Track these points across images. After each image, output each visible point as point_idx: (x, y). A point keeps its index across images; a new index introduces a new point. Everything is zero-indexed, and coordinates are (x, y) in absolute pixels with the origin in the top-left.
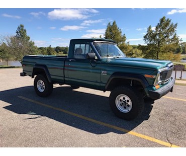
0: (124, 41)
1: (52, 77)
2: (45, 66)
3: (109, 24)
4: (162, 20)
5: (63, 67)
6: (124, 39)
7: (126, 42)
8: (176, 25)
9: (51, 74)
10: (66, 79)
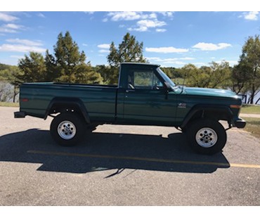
0: (84, 60)
1: (90, 114)
2: (77, 99)
3: (61, 34)
4: (126, 37)
5: (115, 101)
6: (82, 57)
7: (86, 62)
8: (142, 44)
9: (88, 110)
10: (118, 116)
